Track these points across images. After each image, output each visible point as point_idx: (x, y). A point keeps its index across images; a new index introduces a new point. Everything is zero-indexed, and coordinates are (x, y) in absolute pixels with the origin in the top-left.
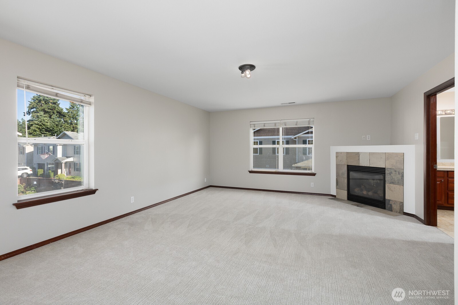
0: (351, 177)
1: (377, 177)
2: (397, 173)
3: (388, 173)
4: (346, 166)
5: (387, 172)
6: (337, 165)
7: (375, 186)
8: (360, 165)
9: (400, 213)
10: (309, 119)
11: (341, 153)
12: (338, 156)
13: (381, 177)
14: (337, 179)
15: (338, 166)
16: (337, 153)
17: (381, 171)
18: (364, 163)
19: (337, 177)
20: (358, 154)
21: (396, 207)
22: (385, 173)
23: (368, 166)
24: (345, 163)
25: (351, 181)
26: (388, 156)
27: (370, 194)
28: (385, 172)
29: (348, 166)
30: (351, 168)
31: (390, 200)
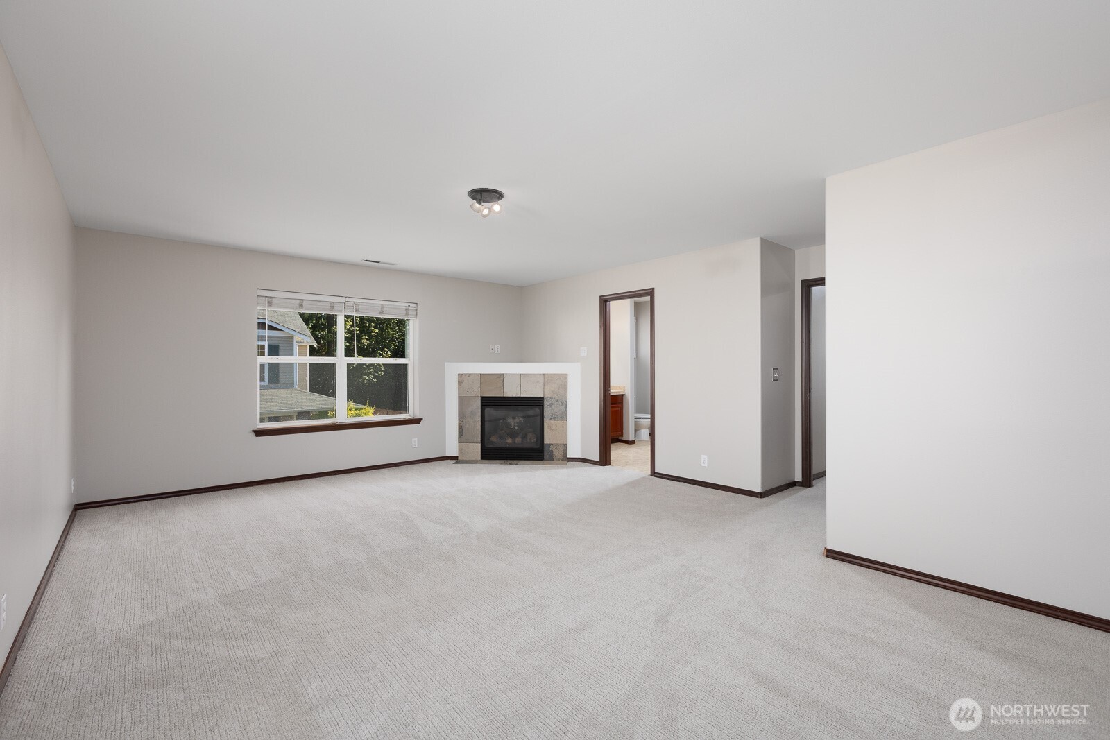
0: (487, 418)
1: (531, 412)
2: (560, 403)
3: (548, 404)
4: (480, 398)
5: (546, 403)
6: (459, 398)
7: (516, 427)
8: (505, 396)
9: (563, 460)
10: (407, 305)
11: (469, 375)
12: (463, 382)
13: (538, 411)
14: (459, 424)
15: (462, 401)
16: (460, 376)
17: (537, 403)
18: (511, 391)
19: (459, 420)
20: (501, 377)
21: (557, 453)
22: (543, 406)
23: (518, 396)
24: (477, 392)
25: (487, 425)
26: (548, 379)
27: (518, 440)
28: (543, 403)
29: (483, 398)
30: (487, 402)
31: (550, 444)
